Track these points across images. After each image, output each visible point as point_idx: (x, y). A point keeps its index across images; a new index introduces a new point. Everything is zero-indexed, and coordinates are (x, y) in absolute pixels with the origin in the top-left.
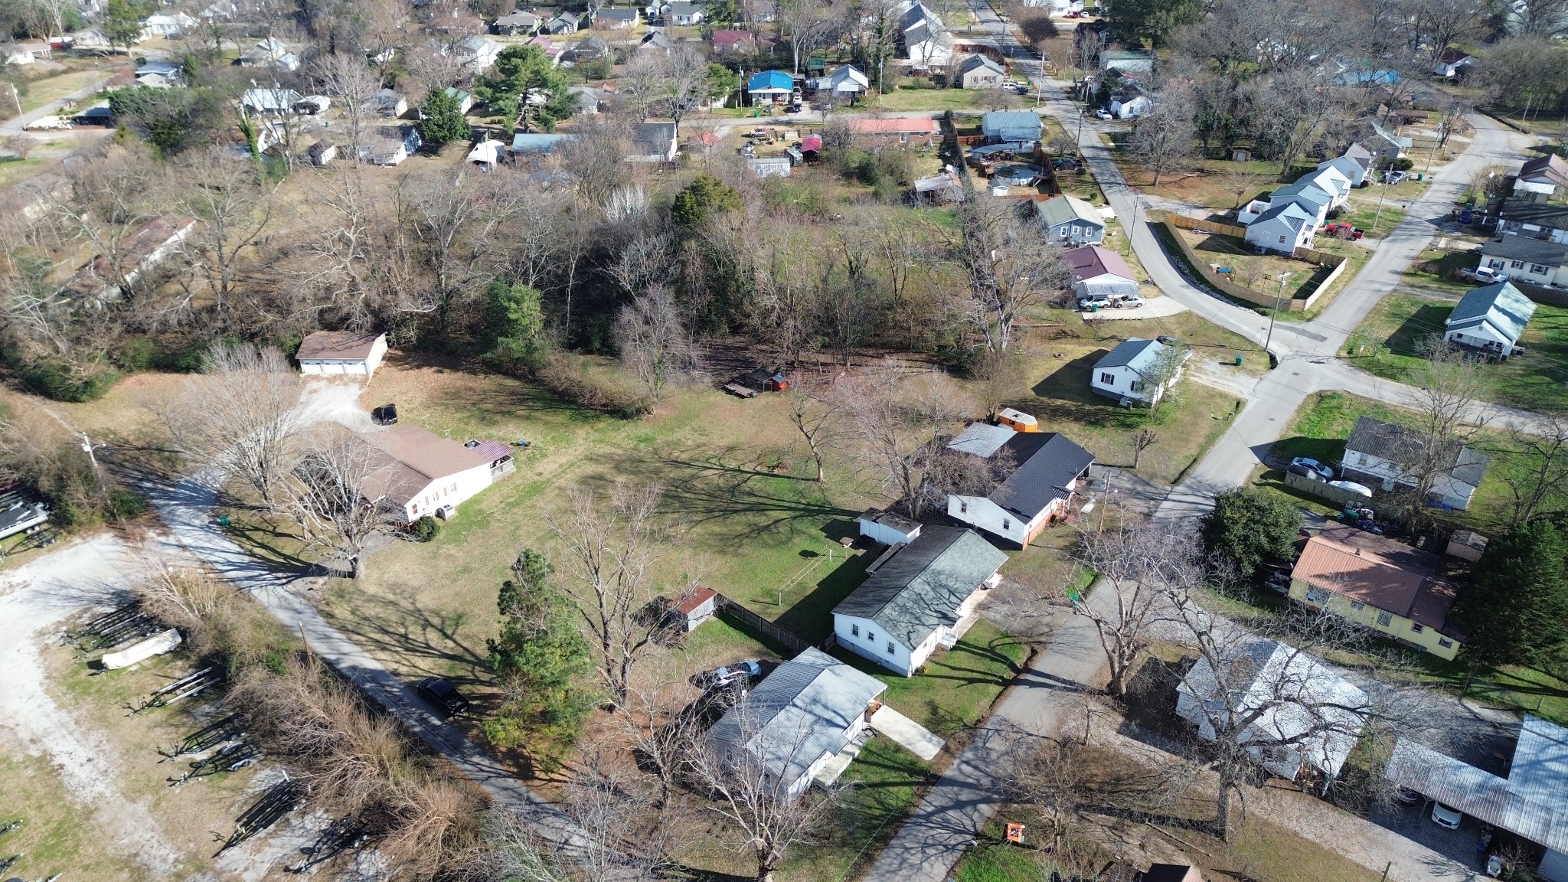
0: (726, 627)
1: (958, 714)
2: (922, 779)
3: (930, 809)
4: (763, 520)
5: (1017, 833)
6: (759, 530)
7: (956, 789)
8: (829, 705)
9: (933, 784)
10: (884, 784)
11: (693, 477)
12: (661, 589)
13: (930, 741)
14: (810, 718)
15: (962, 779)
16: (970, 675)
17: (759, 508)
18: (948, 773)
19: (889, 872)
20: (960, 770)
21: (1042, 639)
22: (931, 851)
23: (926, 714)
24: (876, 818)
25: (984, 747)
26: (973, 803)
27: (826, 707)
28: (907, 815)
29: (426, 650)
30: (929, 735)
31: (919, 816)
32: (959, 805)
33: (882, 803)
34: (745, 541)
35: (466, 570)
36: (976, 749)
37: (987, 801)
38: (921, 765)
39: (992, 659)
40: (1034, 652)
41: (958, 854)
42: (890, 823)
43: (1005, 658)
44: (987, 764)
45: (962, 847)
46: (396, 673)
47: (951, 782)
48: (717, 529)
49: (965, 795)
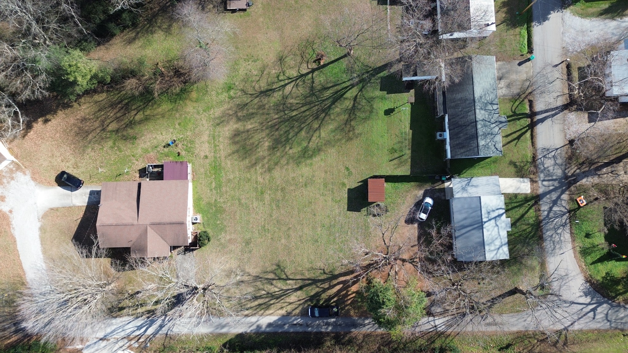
0: (393, 184)
1: (525, 160)
2: (533, 202)
3: (546, 213)
4: (348, 104)
5: (582, 200)
6: (352, 111)
7: (548, 196)
8: (494, 209)
9: (539, 200)
10: (523, 216)
11: (285, 98)
12: (344, 184)
13: (524, 182)
14: (493, 221)
15: (547, 190)
16: (515, 136)
17: (338, 97)
18: (541, 191)
19: (552, 250)
20: (544, 185)
21: (530, 90)
22: (559, 231)
23: (512, 169)
24: (530, 232)
25: (545, 169)
26: (559, 197)
27: (494, 211)
28: (541, 222)
29: (285, 293)
30: (522, 179)
31: (544, 219)
32: (555, 203)
33: (528, 224)
34: (353, 123)
35: (248, 243)
36: (542, 172)
37: (563, 192)
38: (529, 196)
39: (519, 119)
40: (531, 102)
41: (569, 225)
42: (537, 230)
43: (523, 114)
44: (552, 176)
45: (568, 221)
46: (289, 314)
47: (545, 194)
48: (331, 127)
49: (554, 196)
